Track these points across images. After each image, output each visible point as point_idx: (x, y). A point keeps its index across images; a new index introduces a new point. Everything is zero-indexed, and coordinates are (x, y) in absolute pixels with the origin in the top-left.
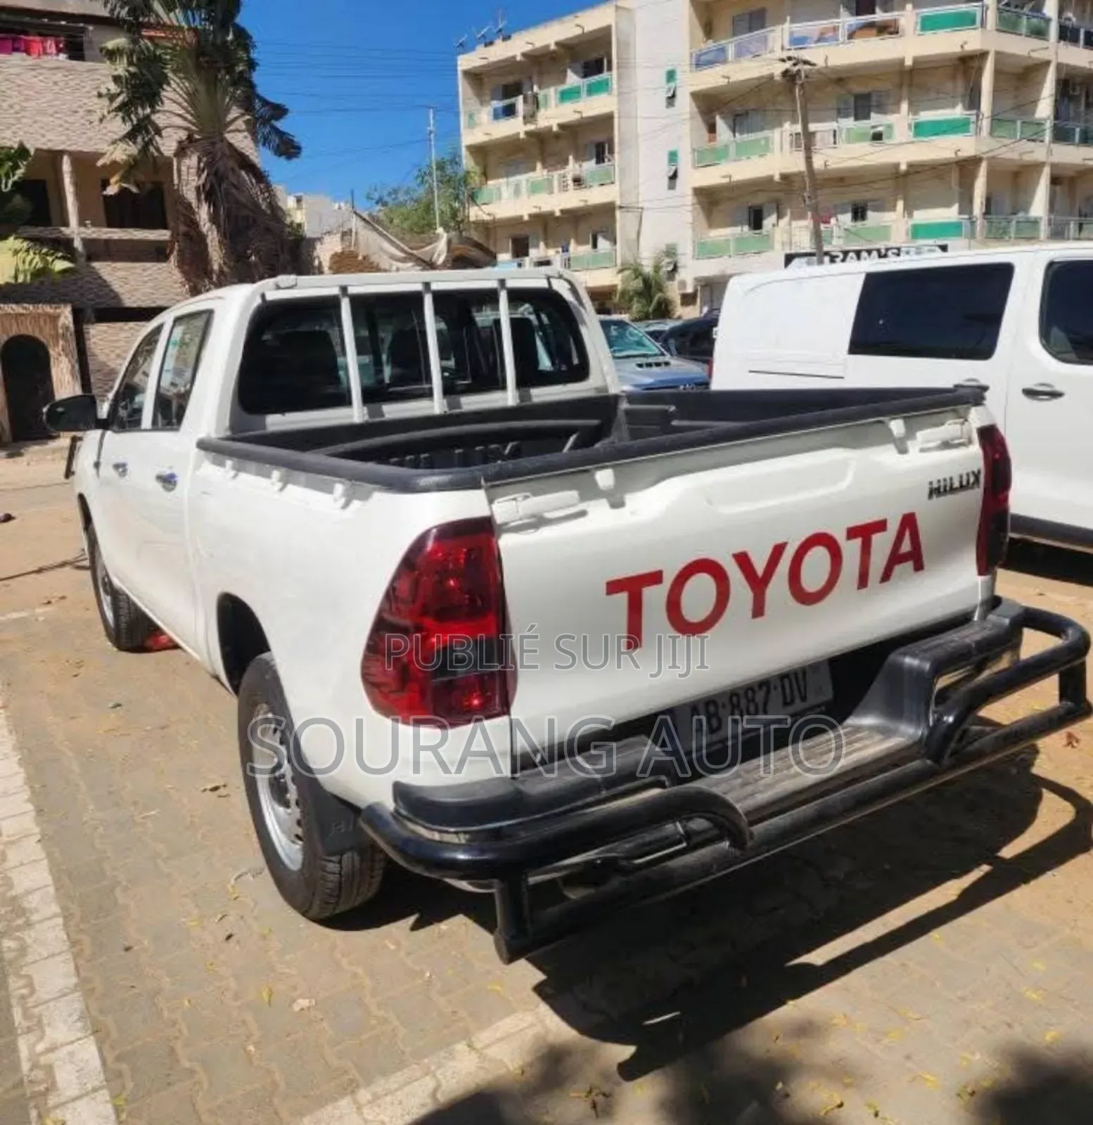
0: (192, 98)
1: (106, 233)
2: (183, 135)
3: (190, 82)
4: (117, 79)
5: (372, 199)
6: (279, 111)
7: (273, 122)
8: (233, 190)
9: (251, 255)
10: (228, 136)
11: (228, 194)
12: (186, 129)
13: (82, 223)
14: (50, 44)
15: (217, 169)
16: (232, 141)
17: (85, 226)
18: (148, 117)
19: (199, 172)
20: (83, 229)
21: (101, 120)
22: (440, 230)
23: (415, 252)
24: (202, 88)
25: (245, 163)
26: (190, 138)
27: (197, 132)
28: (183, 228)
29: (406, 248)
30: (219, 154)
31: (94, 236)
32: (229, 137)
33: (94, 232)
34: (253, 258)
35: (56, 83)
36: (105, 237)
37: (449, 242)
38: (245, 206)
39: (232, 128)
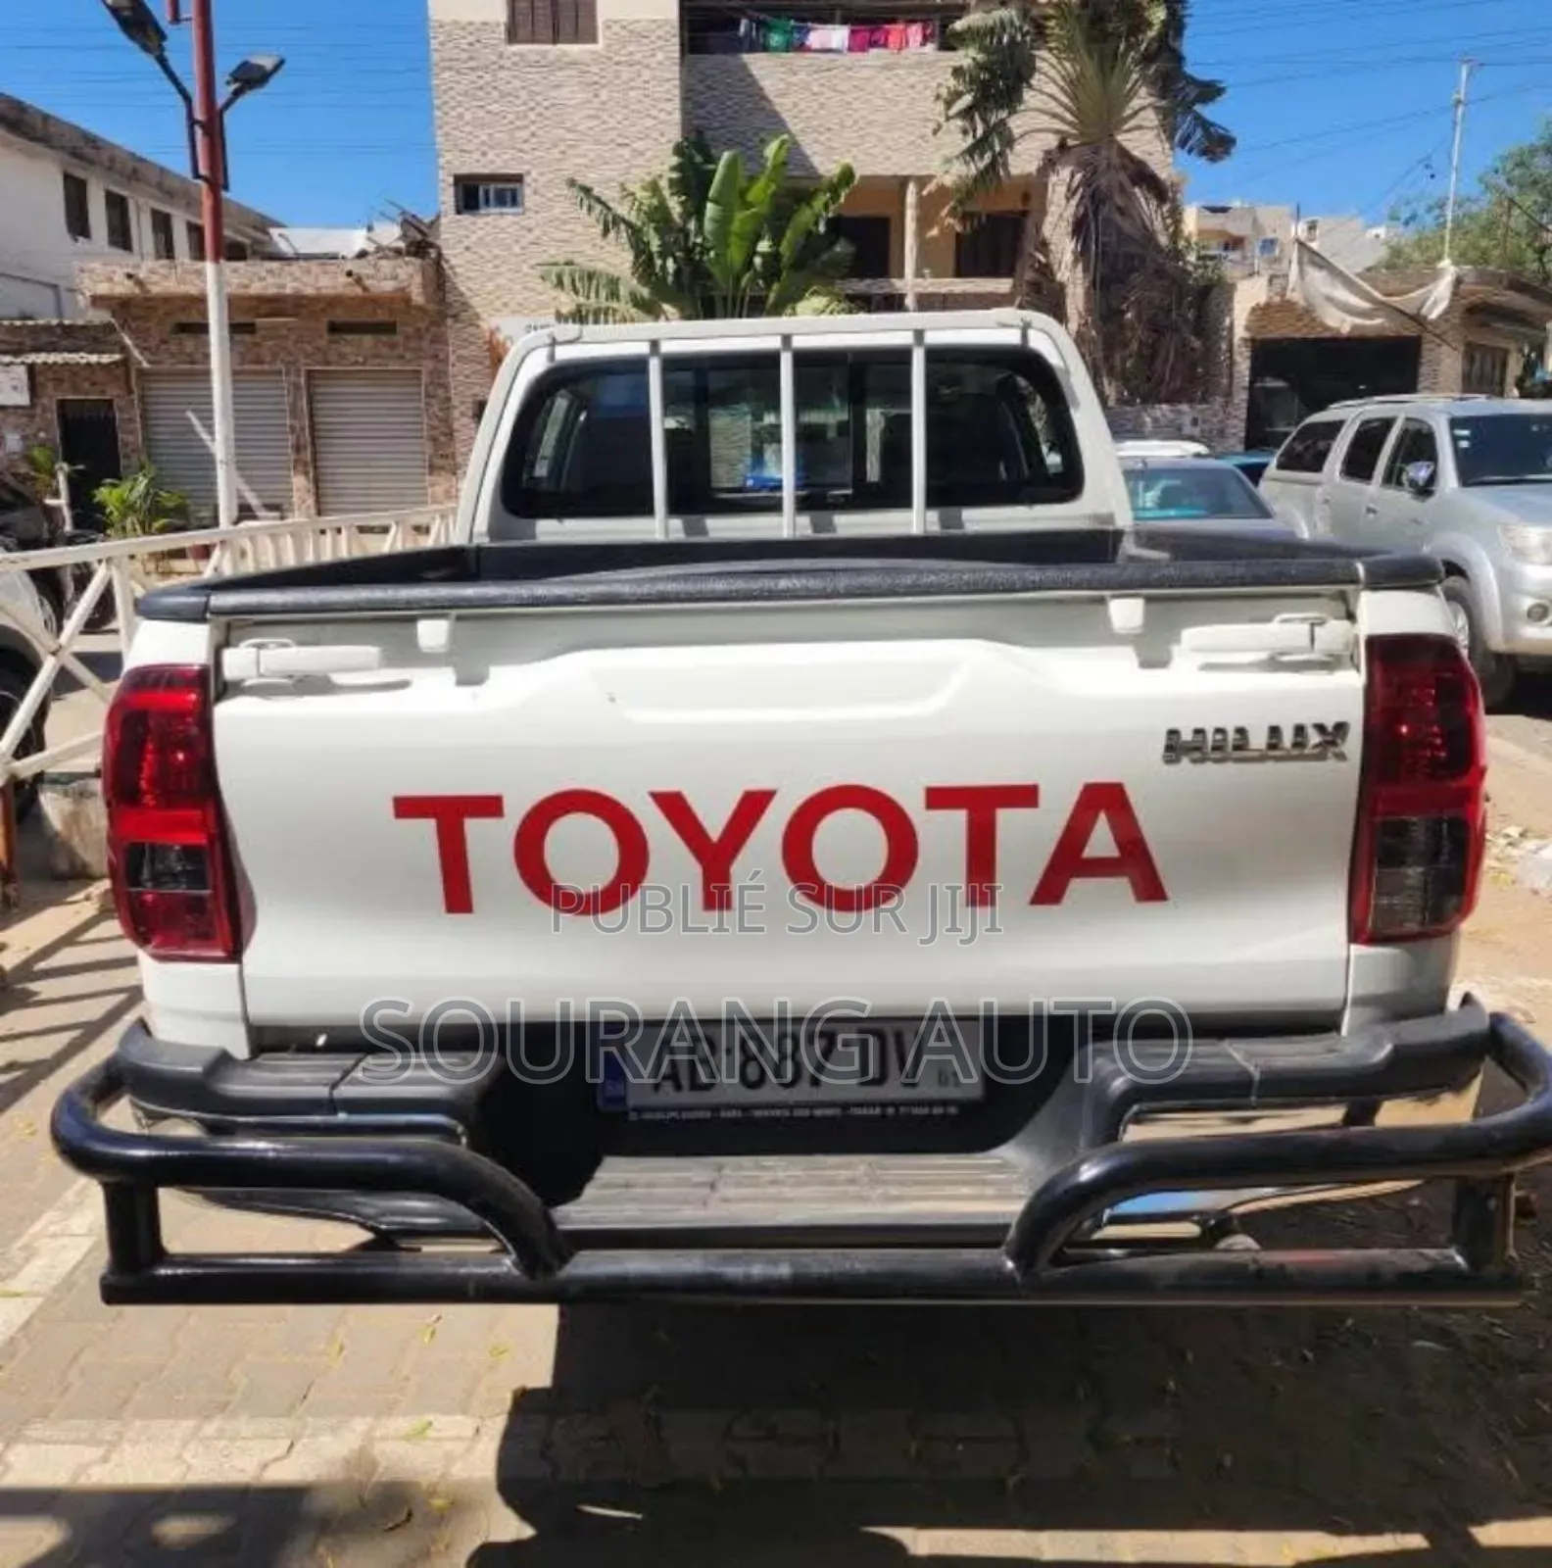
0: (1074, 86)
1: (946, 285)
2: (1052, 141)
3: (1073, 61)
4: (957, 72)
5: (1398, 219)
6: (1210, 91)
7: (1198, 108)
8: (1118, 218)
9: (1127, 311)
10: (1120, 138)
11: (1108, 221)
12: (1057, 132)
13: (919, 274)
14: (915, 32)
15: (1097, 188)
16: (1127, 145)
17: (922, 276)
18: (1003, 122)
19: (1071, 193)
20: (920, 280)
21: (935, 132)
22: (1446, 263)
23: (1394, 300)
24: (1091, 68)
25: (1143, 176)
26: (1062, 146)
27: (1075, 137)
28: (1029, 275)
29: (1377, 295)
30: (1103, 166)
31: (931, 290)
32: (1125, 139)
33: (932, 284)
34: (1129, 315)
35: (912, 87)
36: (944, 290)
37: (1458, 282)
38: (1130, 239)
39: (1132, 123)
